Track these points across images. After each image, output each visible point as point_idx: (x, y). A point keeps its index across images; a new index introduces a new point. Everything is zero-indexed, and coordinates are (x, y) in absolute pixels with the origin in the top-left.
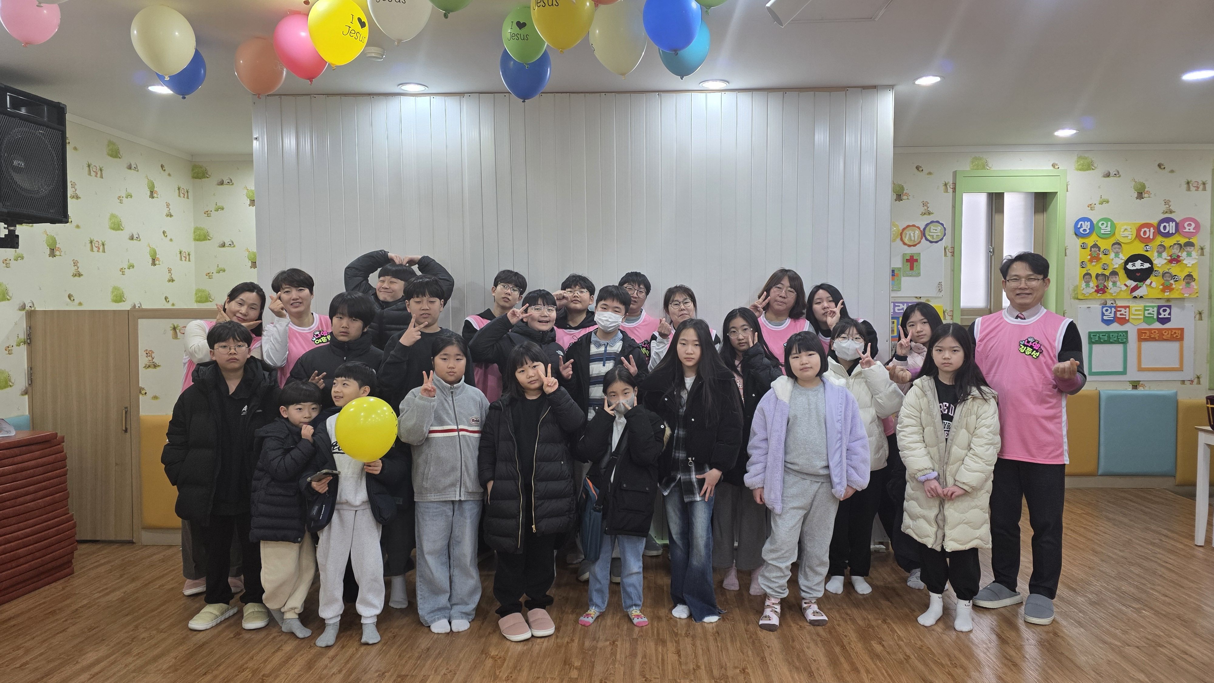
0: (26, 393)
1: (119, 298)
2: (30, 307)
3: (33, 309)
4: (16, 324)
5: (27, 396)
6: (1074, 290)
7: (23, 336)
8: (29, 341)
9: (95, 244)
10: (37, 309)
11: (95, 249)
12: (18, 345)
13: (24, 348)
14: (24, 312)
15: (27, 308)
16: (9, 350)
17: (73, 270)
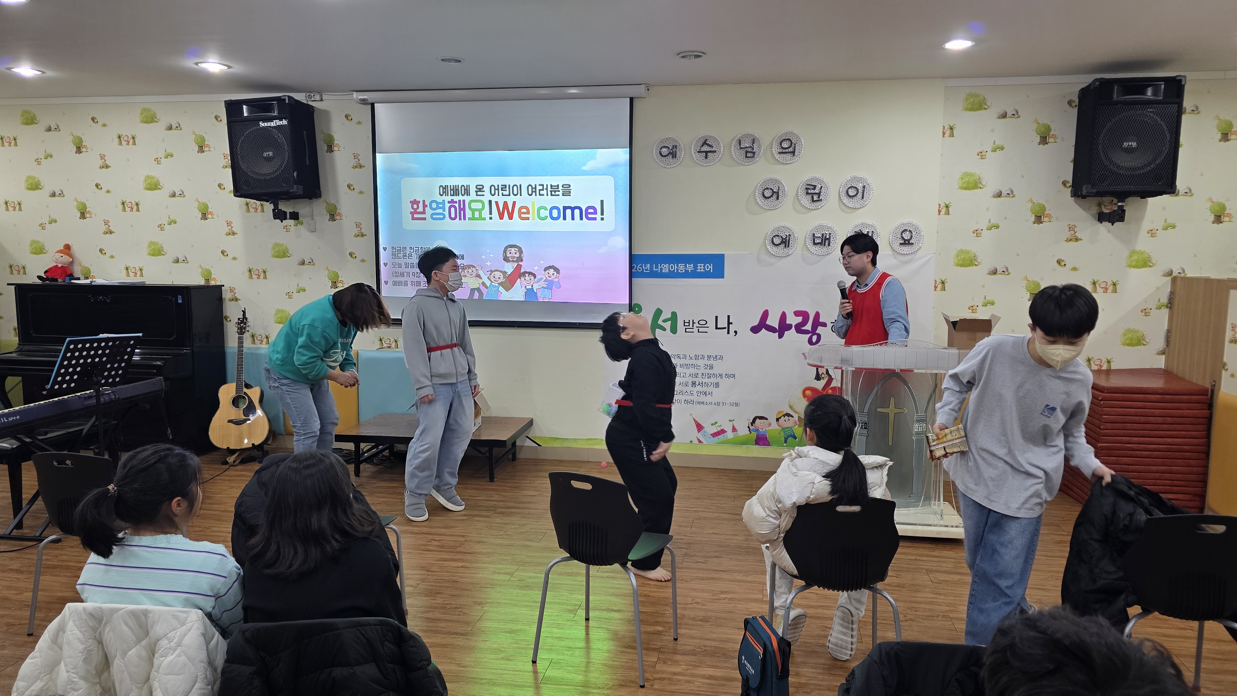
0: (1163, 353)
2: (1179, 273)
3: (1182, 275)
4: (1158, 289)
5: (1164, 356)
7: (1165, 300)
8: (1170, 304)
10: (1188, 276)
12: (1159, 308)
13: (1165, 312)
14: (1169, 278)
15: (1174, 274)
16: (1146, 312)
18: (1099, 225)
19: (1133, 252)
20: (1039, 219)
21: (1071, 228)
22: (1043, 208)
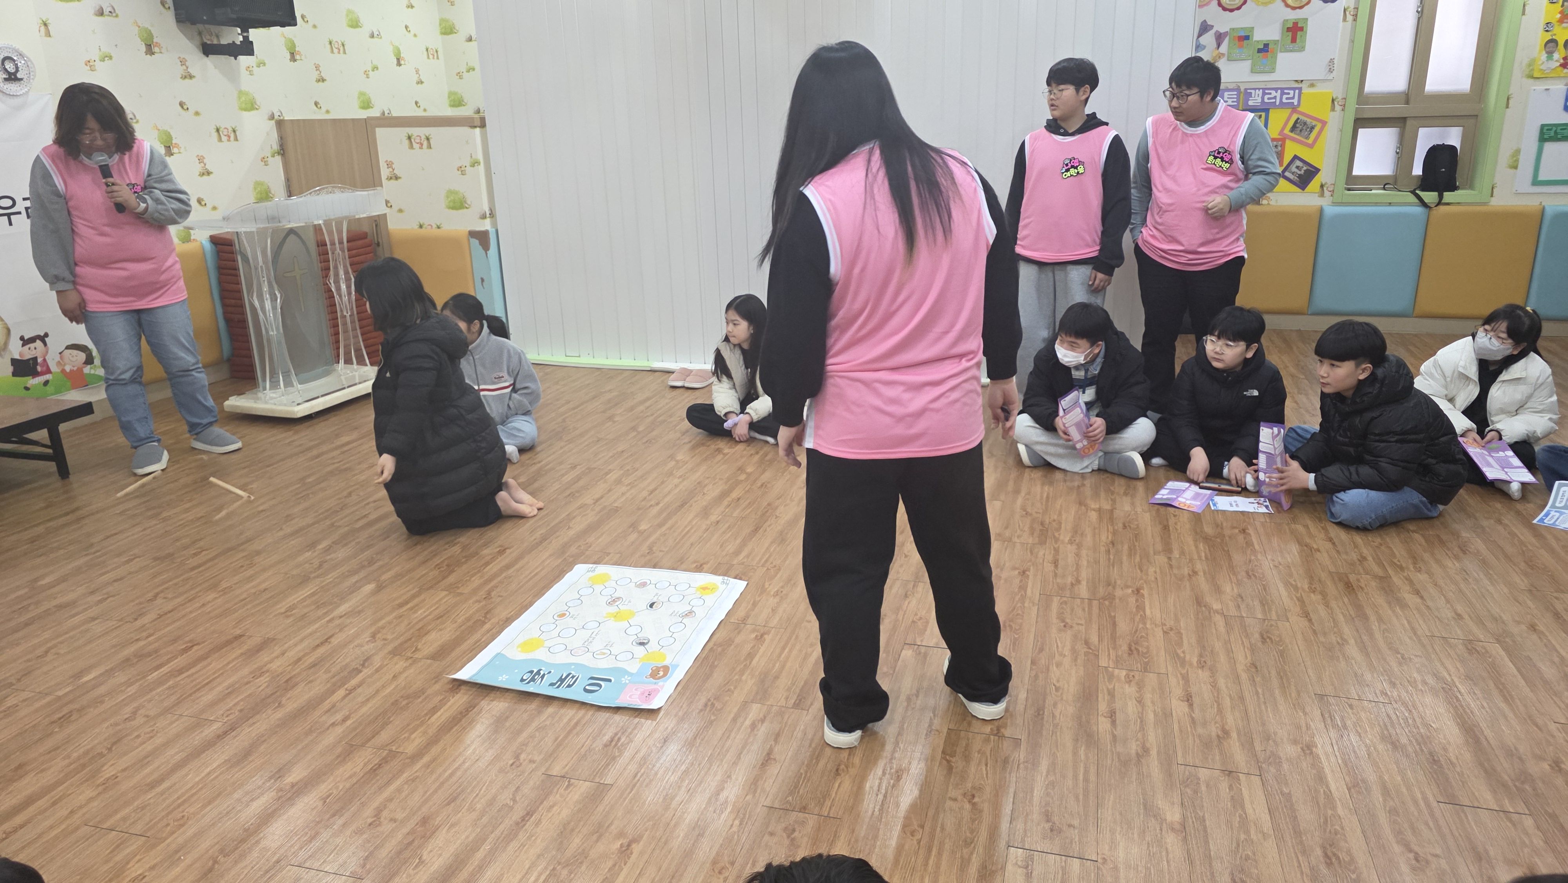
1: (367, 105)
2: (279, 116)
3: (282, 118)
4: (268, 134)
6: (1530, 65)
7: (276, 147)
8: (282, 151)
9: (335, 45)
10: (285, 118)
11: (335, 51)
12: (273, 156)
13: (278, 158)
14: (273, 122)
15: (276, 117)
16: (264, 161)
17: (315, 75)
18: (205, 59)
19: (241, 93)
20: (150, 49)
21: (183, 62)
22: (150, 35)
